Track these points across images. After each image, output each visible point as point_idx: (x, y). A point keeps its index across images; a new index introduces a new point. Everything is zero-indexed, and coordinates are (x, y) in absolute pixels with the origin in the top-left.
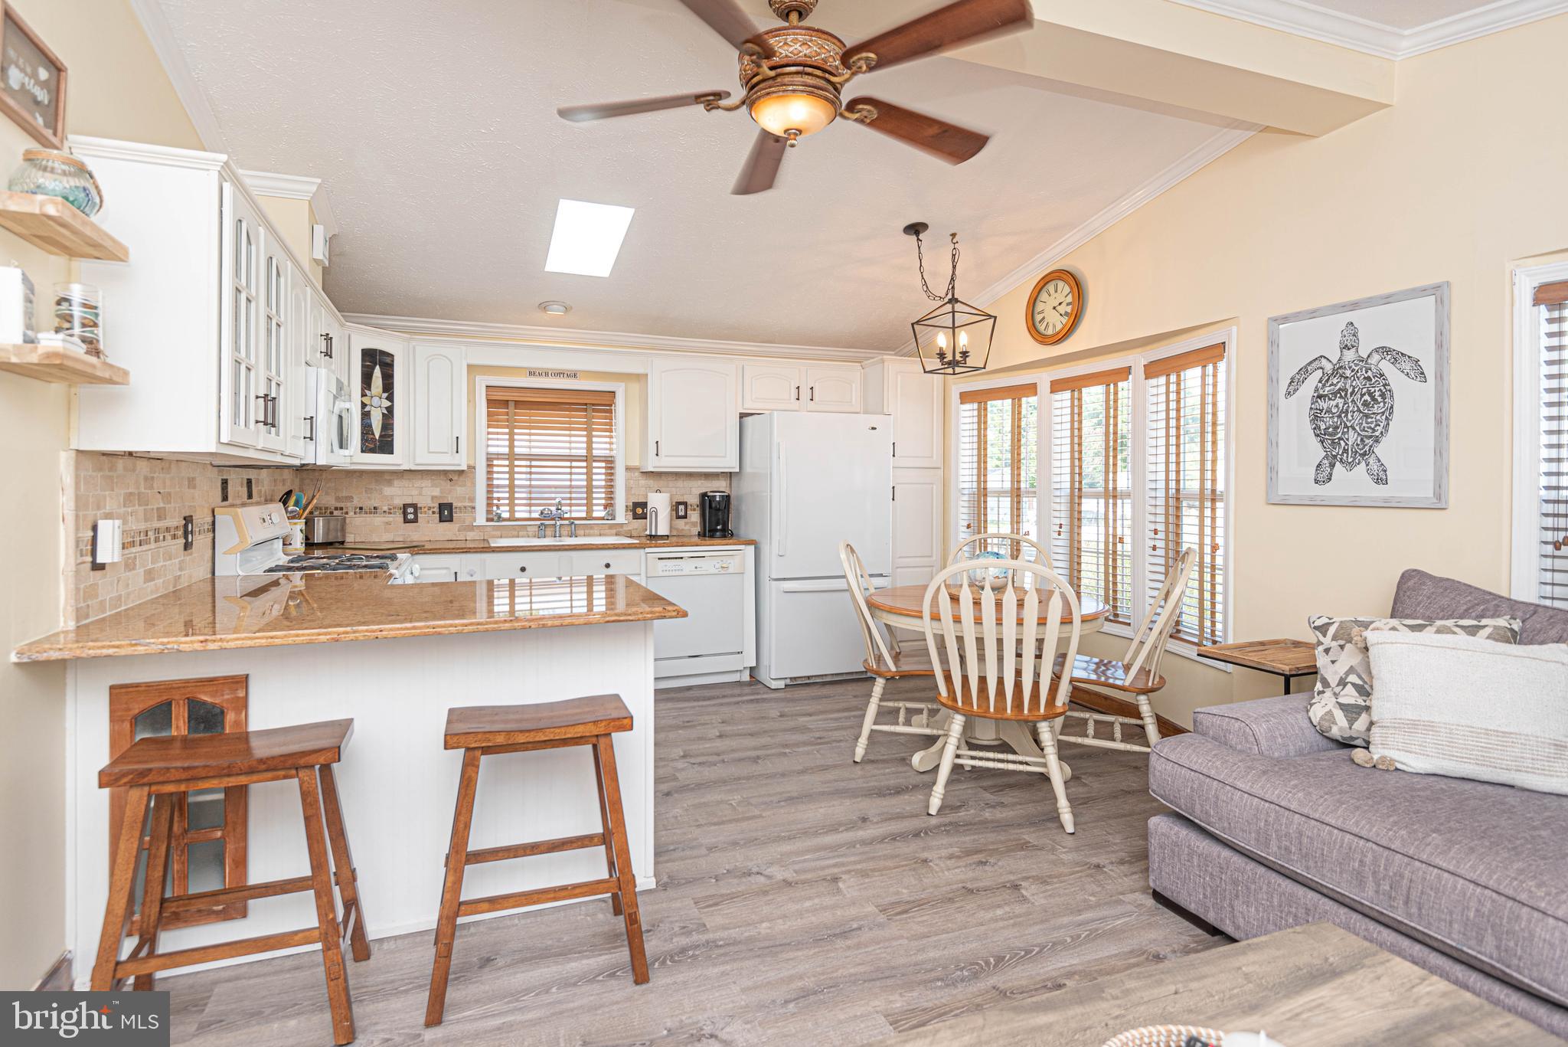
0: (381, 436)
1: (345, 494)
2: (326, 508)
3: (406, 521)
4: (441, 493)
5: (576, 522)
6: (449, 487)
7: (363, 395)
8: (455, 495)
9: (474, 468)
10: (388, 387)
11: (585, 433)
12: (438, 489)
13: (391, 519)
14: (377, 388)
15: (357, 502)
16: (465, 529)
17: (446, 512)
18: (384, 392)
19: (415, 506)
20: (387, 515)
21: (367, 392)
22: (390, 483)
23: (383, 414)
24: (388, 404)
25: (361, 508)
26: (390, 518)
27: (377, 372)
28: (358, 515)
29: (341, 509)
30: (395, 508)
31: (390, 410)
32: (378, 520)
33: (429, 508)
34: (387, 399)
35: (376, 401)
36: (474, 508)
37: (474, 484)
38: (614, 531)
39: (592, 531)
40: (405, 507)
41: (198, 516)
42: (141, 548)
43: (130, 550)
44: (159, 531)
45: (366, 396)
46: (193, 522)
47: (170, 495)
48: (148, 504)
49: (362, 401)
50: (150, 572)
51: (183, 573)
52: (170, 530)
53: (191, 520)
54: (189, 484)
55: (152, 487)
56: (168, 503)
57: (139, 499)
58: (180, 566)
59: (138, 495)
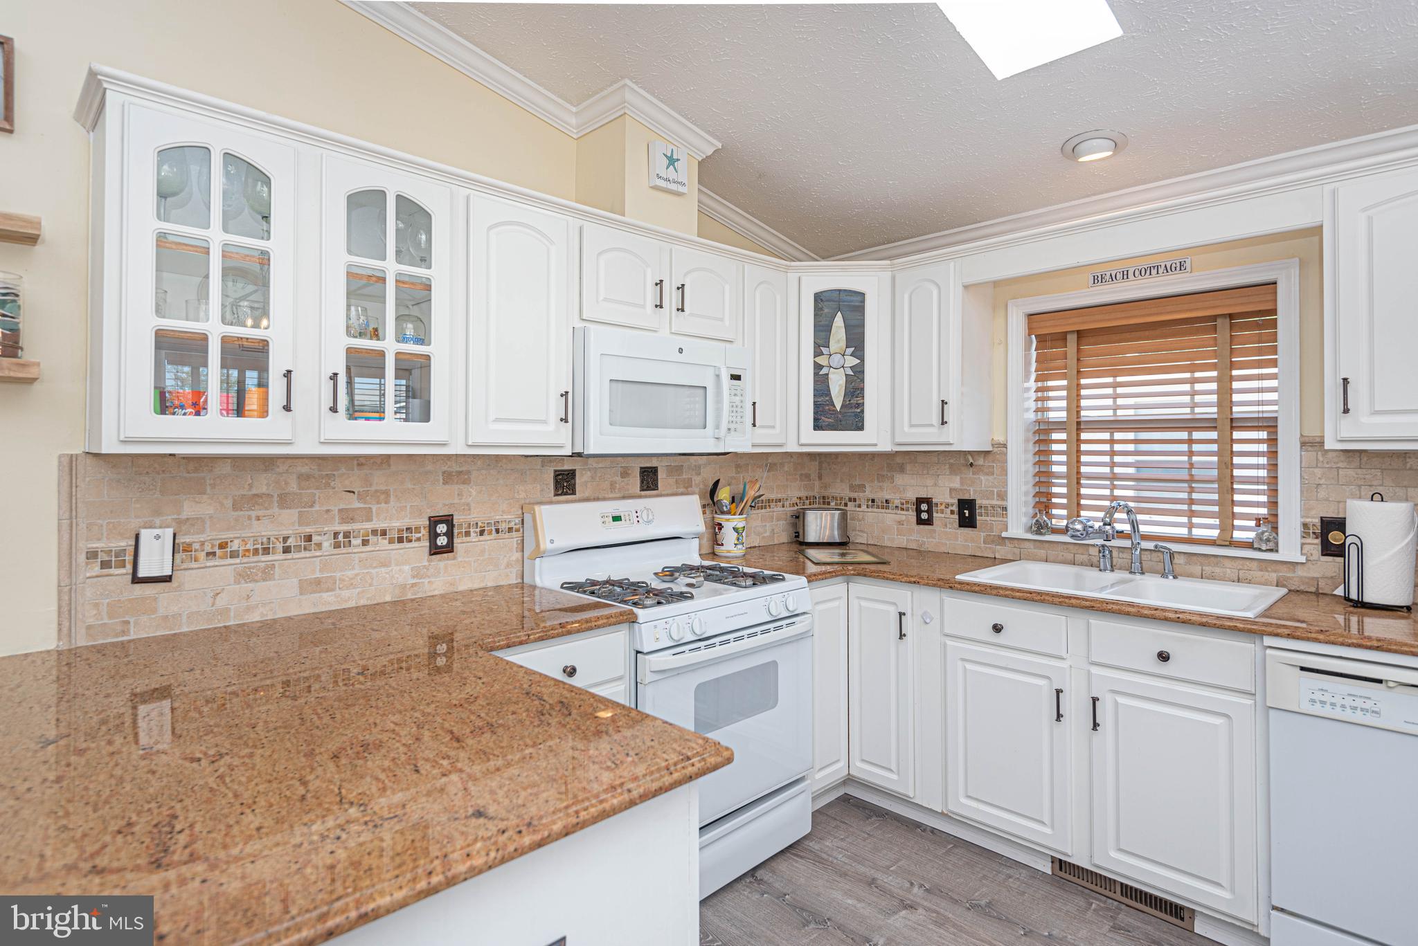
0: (843, 406)
1: (858, 482)
2: (841, 499)
3: (920, 522)
4: (962, 483)
5: (1175, 547)
6: (971, 475)
7: (818, 353)
8: (978, 488)
9: (1005, 446)
10: (856, 341)
11: (1214, 374)
12: (958, 477)
13: (904, 517)
14: (839, 341)
15: (869, 494)
16: (993, 542)
17: (967, 514)
18: (848, 346)
19: (928, 501)
20: (899, 512)
21: (824, 350)
22: (902, 469)
23: (847, 376)
24: (856, 361)
25: (873, 501)
26: (902, 516)
27: (839, 320)
28: (870, 510)
29: (855, 500)
30: (907, 502)
31: (859, 369)
32: (890, 517)
33: (947, 506)
34: (853, 355)
35: (836, 361)
36: (1005, 509)
37: (1004, 472)
38: (1274, 576)
39: (1217, 570)
40: (920, 501)
41: (478, 515)
42: (289, 556)
43: (256, 558)
44: (347, 535)
45: (822, 354)
46: (455, 522)
47: (387, 493)
48: (312, 506)
49: (815, 363)
50: (318, 582)
51: (426, 581)
52: (384, 533)
53: (448, 520)
54: (448, 478)
55: (328, 485)
56: (378, 503)
57: (284, 501)
58: (417, 573)
59: (280, 496)
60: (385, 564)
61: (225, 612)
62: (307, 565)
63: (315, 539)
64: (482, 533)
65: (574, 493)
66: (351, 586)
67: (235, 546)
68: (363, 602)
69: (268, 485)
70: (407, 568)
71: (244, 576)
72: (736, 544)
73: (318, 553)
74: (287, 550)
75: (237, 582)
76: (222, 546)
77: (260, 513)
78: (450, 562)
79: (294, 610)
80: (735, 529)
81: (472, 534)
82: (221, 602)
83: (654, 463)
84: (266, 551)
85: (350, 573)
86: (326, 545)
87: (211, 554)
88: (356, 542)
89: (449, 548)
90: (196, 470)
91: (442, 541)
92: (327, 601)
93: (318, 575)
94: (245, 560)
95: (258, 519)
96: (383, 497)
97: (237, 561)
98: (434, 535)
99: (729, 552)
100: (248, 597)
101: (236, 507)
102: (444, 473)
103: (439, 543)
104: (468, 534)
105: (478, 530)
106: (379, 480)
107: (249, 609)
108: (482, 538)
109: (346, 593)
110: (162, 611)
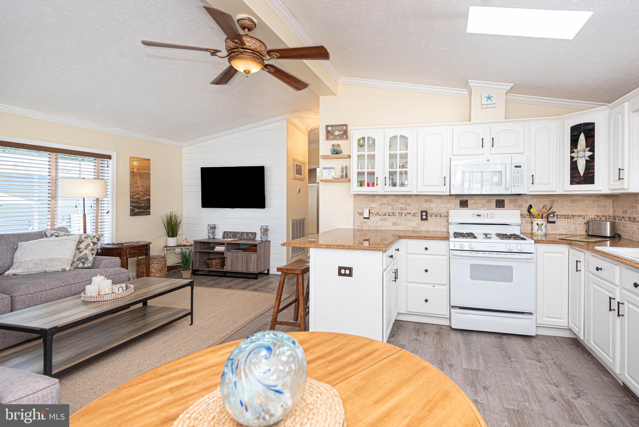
0: (584, 174)
1: (625, 208)
7: (572, 152)
10: (591, 145)
14: (582, 146)
15: (628, 215)
18: (586, 147)
21: (575, 150)
23: (586, 160)
24: (591, 153)
25: (630, 218)
27: (582, 137)
28: (629, 222)
31: (592, 158)
34: (589, 151)
35: (581, 154)
41: (435, 211)
42: (389, 217)
43: (383, 216)
44: (402, 213)
45: (574, 152)
46: (428, 212)
47: (410, 204)
48: (394, 206)
49: (571, 156)
50: (395, 223)
51: (420, 227)
52: (410, 214)
53: (426, 212)
54: (426, 201)
55: (397, 202)
56: (409, 206)
57: (389, 205)
58: (418, 224)
59: (388, 204)
60: (410, 221)
61: (378, 226)
62: (393, 219)
63: (395, 213)
64: (436, 216)
65: (467, 207)
66: (402, 225)
67: (380, 213)
68: (405, 229)
69: (386, 201)
70: (415, 223)
71: (381, 220)
72: (538, 230)
73: (395, 217)
74: (389, 215)
75: (380, 221)
76: (378, 213)
77: (384, 207)
78: (426, 223)
79: (390, 229)
80: (537, 224)
81: (433, 216)
82: (378, 224)
83: (503, 198)
84: (385, 215)
85: (402, 222)
86: (397, 215)
87: (376, 215)
88: (404, 215)
89: (426, 219)
90: (373, 198)
91: (424, 217)
92: (397, 228)
93: (395, 222)
94: (382, 216)
95: (384, 208)
96: (409, 205)
97: (380, 216)
98: (422, 215)
99: (535, 233)
100: (382, 224)
101: (380, 206)
102: (425, 200)
103: (423, 218)
104: (432, 216)
105: (435, 215)
106: (409, 200)
107: (382, 227)
108: (436, 217)
109: (401, 227)
110: (368, 225)
